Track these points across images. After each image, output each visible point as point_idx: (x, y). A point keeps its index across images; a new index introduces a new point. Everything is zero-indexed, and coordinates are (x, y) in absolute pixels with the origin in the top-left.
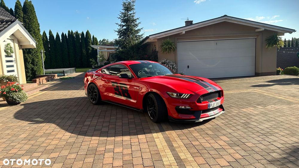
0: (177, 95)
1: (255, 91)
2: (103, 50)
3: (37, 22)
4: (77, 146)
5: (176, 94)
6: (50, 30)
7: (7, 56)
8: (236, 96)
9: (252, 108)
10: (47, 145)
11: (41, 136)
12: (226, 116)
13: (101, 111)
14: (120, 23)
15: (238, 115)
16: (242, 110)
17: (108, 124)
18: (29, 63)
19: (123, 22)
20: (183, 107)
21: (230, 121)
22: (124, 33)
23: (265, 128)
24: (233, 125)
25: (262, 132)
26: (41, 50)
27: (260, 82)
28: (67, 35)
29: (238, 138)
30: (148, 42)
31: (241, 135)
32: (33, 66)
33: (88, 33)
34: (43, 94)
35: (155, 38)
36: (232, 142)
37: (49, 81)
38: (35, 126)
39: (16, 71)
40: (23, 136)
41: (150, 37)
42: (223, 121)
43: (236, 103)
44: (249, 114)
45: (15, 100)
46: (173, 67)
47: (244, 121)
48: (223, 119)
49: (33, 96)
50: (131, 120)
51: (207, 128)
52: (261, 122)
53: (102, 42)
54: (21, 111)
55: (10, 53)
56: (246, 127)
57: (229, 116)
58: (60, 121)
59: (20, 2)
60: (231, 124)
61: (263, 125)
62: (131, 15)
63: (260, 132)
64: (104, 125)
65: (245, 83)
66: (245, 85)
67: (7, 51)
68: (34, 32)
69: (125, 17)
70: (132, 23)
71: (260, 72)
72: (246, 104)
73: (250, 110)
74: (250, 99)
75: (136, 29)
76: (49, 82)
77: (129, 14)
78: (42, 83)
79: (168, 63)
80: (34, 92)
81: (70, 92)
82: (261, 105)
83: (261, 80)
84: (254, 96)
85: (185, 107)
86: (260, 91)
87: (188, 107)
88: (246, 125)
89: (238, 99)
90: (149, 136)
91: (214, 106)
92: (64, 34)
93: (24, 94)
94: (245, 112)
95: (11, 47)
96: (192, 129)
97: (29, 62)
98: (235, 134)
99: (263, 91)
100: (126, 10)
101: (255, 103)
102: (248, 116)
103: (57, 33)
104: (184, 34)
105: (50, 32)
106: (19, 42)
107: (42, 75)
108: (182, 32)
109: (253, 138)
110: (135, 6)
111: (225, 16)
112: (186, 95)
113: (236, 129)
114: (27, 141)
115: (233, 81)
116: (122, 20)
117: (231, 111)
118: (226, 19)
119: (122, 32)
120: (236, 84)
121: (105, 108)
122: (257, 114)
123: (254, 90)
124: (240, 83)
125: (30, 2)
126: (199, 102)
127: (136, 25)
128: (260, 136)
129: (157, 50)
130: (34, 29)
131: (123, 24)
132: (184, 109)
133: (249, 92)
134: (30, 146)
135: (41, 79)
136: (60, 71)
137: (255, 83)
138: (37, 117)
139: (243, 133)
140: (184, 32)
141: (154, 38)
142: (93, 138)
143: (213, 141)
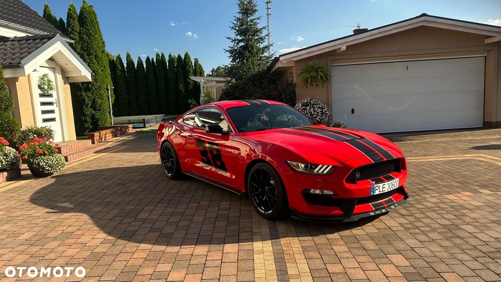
0: (306, 167)
1: (479, 157)
2: (209, 85)
3: (102, 39)
4: (106, 261)
5: (303, 165)
6: (128, 53)
7: (41, 96)
8: (440, 167)
9: (468, 193)
10: (56, 257)
11: (55, 238)
12: (412, 209)
13: (176, 191)
14: (233, 36)
15: (437, 209)
16: (448, 196)
17: (178, 218)
18: (87, 106)
19: (239, 34)
20: (318, 192)
21: (418, 220)
22: (241, 54)
23: (491, 239)
24: (422, 229)
25: (485, 249)
26: (107, 86)
27: (492, 140)
28: (155, 60)
29: (428, 260)
30: (279, 68)
31: (437, 254)
32: (94, 112)
33: (187, 55)
34: (97, 158)
35: (291, 59)
36: (412, 270)
37: (116, 136)
38: (54, 217)
39: (58, 119)
40: (26, 236)
41: (281, 59)
42: (403, 221)
43: (436, 182)
44: (460, 206)
45: (43, 168)
46: (322, 112)
47: (447, 222)
48: (403, 216)
49: (80, 162)
50: (223, 212)
51: (367, 234)
52: (484, 225)
53: (216, 71)
54: (47, 189)
55: (48, 91)
56: (450, 235)
57: (418, 209)
58: (100, 209)
59: (74, 8)
60: (418, 228)
61: (487, 232)
62: (252, 22)
63: (479, 247)
64: (172, 219)
65: (461, 141)
66: (461, 146)
67: (43, 86)
68: (96, 55)
69: (242, 26)
70: (253, 35)
71: (494, 120)
72: (457, 184)
73: (464, 197)
74: (467, 173)
75: (262, 46)
76: (117, 138)
77: (249, 20)
78: (105, 139)
79: (313, 105)
80: (84, 155)
81: (141, 156)
82: (488, 187)
83: (494, 134)
84: (476, 168)
85: (322, 191)
86: (490, 157)
87: (326, 192)
88: (451, 231)
89: (442, 173)
90: (247, 248)
91: (384, 189)
92: (151, 59)
93: (58, 160)
94: (453, 202)
95: (49, 81)
96: (336, 236)
97: (87, 104)
98: (425, 252)
99: (497, 158)
100: (243, 13)
101: (476, 184)
102: (458, 211)
103: (139, 58)
104: (344, 51)
105: (128, 56)
106: (63, 72)
107: (108, 125)
108: (341, 48)
109: (462, 262)
110: (270, 8)
111: (424, 15)
112: (325, 166)
113: (427, 239)
114: (26, 247)
115: (438, 138)
116: (237, 31)
117: (425, 198)
118: (425, 21)
119: (237, 53)
120: (443, 143)
121: (185, 186)
122: (478, 208)
123: (479, 155)
124: (450, 141)
125: (90, 6)
126: (352, 180)
127: (261, 38)
128: (479, 259)
129: (295, 81)
130: (96, 51)
131: (239, 38)
132: (319, 194)
133: (466, 160)
134: (27, 257)
135: (103, 132)
136: (138, 120)
137: (483, 141)
138: (65, 199)
139: (440, 248)
140: (344, 48)
141: (288, 60)
142: (143, 246)
143: (373, 266)
